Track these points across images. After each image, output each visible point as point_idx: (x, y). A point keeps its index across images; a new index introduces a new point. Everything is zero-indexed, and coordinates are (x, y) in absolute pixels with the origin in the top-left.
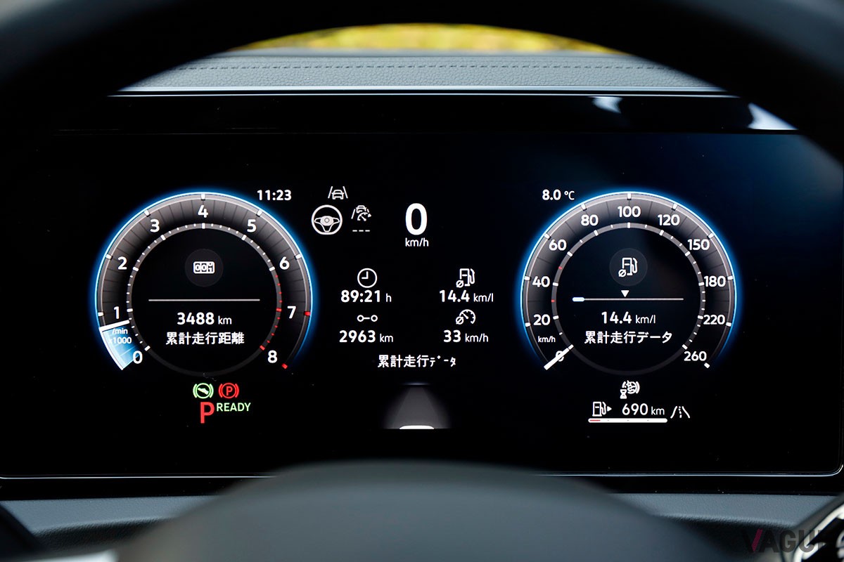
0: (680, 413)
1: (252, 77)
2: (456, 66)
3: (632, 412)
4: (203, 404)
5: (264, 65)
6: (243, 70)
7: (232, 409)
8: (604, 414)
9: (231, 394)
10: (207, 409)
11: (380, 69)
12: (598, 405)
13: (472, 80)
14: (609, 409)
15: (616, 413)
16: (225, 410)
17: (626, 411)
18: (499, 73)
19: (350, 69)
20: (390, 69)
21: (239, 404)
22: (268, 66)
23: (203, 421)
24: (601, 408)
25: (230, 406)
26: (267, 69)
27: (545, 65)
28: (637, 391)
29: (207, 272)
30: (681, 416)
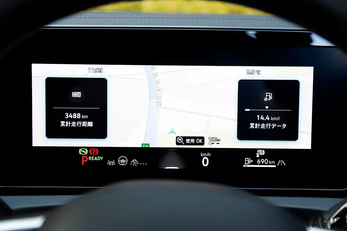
0: (281, 163)
1: (105, 21)
2: (190, 18)
3: (261, 163)
4: (83, 157)
5: (110, 17)
6: (101, 18)
7: (95, 159)
8: (250, 163)
9: (95, 153)
10: (85, 159)
11: (159, 19)
12: (247, 159)
13: (196, 24)
14: (252, 161)
15: (255, 163)
16: (92, 160)
17: (259, 162)
18: (208, 21)
19: (146, 19)
20: (163, 19)
21: (98, 157)
22: (112, 17)
23: (83, 164)
24: (249, 161)
25: (94, 158)
26: (111, 18)
27: (227, 18)
28: (264, 154)
29: (78, 97)
30: (282, 165)
